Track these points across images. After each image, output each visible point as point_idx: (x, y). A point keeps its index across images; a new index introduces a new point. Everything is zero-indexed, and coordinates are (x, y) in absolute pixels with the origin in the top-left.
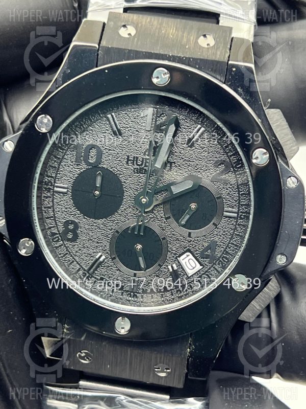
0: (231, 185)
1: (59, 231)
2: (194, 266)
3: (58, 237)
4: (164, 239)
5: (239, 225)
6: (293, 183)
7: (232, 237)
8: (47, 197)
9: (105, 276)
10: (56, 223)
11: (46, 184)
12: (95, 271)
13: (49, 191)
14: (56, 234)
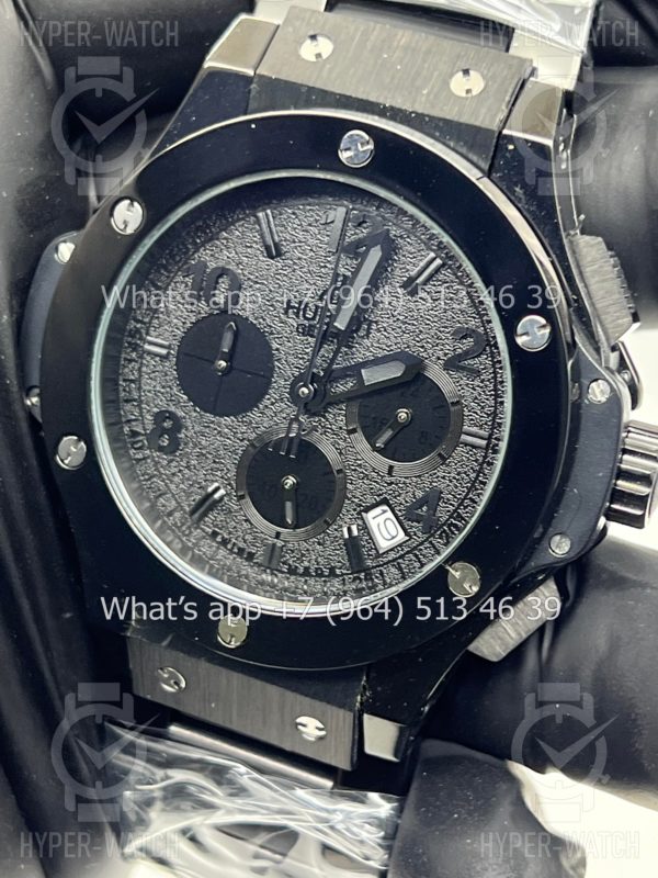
0: (482, 382)
2: (393, 533)
3: (141, 441)
4: (340, 471)
6: (602, 392)
7: (473, 485)
8: (130, 361)
9: (220, 529)
10: (142, 413)
11: (133, 335)
12: (203, 517)
13: (135, 350)
14: (140, 434)
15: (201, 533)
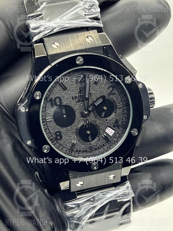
1: (53, 137)
2: (111, 132)
4: (97, 125)
5: (124, 109)
6: (141, 86)
7: (123, 115)
8: (44, 125)
11: (42, 120)
12: (73, 148)
13: (44, 122)
14: (53, 139)
15: (74, 152)
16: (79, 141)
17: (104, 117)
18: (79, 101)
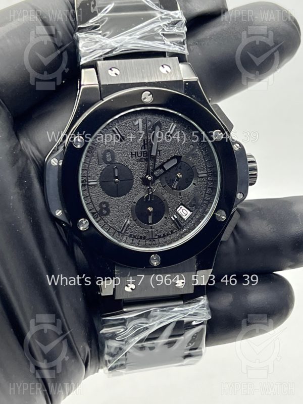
1: (97, 211)
3: (97, 215)
4: (165, 200)
5: (209, 181)
6: (237, 147)
8: (84, 190)
10: (94, 206)
11: (82, 182)
12: (125, 231)
13: (85, 186)
14: (95, 213)
15: (126, 237)
16: (135, 221)
17: (176, 189)
18: (141, 160)
